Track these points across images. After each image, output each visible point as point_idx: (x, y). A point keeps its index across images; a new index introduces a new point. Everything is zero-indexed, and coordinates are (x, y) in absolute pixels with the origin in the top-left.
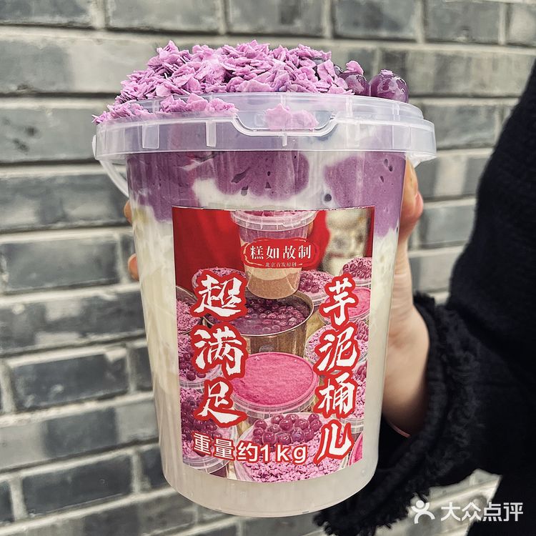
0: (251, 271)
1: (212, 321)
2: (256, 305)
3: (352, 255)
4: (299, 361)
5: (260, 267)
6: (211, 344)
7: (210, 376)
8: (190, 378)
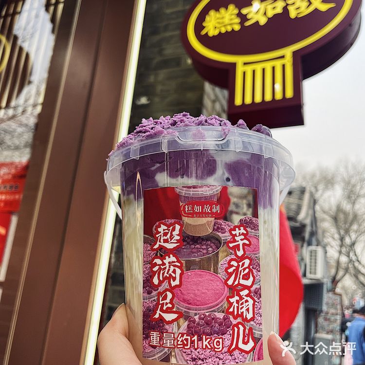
0: (186, 220)
1: (163, 253)
2: (189, 240)
3: (245, 214)
4: (215, 277)
5: (191, 217)
6: (162, 267)
7: (161, 289)
8: (149, 293)
